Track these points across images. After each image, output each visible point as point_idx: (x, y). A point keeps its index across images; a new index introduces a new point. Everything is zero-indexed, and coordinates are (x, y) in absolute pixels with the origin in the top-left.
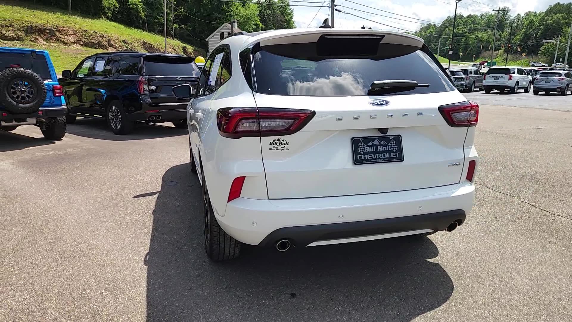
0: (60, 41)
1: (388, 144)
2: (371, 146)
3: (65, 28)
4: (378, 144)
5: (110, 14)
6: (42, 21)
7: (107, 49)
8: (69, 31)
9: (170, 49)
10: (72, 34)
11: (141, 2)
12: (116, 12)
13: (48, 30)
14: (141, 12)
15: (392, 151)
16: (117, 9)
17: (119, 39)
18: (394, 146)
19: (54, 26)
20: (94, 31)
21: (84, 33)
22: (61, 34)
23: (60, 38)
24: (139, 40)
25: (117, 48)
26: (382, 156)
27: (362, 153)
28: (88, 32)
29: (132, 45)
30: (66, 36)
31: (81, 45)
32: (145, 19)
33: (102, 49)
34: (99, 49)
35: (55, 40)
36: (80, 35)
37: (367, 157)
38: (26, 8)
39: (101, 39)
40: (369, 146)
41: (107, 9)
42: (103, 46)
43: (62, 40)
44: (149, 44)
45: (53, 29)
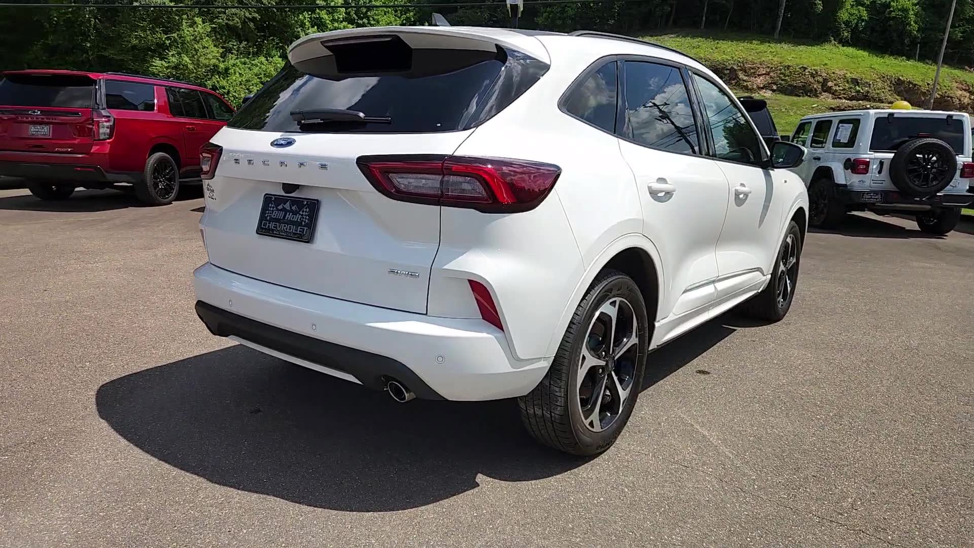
0: (742, 85)
1: (300, 211)
2: (281, 210)
3: (755, 65)
4: (289, 209)
5: (846, 34)
6: (724, 56)
7: (818, 96)
8: (759, 70)
9: (960, 92)
10: (763, 74)
11: (916, 5)
12: (861, 29)
13: (727, 69)
14: (912, 23)
15: (300, 225)
16: (863, 24)
17: (845, 77)
18: (305, 217)
19: (740, 62)
20: (801, 66)
21: (783, 71)
22: (746, 74)
23: (743, 81)
24: (889, 77)
25: (837, 94)
26: (287, 229)
27: (268, 218)
28: (791, 68)
29: (870, 87)
30: (754, 78)
31: (774, 91)
32: (919, 35)
33: (806, 97)
34: (803, 97)
35: (734, 85)
36: (775, 75)
37: (272, 225)
38: (709, 38)
39: (811, 80)
40: (278, 210)
41: (843, 25)
42: (811, 91)
43: (745, 84)
44: (910, 82)
45: (735, 67)
